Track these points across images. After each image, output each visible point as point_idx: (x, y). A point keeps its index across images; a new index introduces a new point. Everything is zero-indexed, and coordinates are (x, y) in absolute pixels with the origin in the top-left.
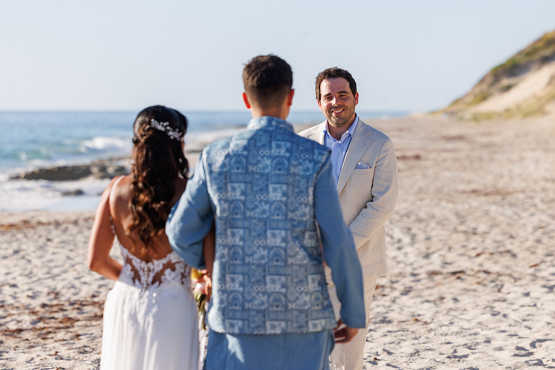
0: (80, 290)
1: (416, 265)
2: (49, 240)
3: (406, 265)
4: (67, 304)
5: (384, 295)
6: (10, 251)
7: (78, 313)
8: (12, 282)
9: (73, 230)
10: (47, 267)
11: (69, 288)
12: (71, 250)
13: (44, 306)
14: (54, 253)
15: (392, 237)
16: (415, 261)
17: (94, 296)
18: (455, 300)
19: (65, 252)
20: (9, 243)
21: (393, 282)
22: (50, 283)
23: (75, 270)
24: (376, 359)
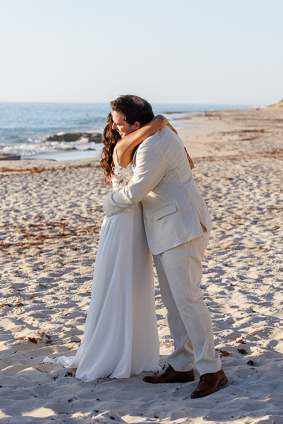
0: (56, 215)
1: (261, 201)
2: (45, 180)
3: (255, 201)
4: (45, 224)
5: (240, 224)
6: (21, 188)
7: (50, 232)
8: (17, 208)
9: (61, 174)
10: (40, 198)
11: (49, 214)
12: (56, 188)
13: (31, 226)
14: (46, 189)
15: (246, 182)
16: (260, 199)
17: (62, 220)
19: (53, 188)
20: (22, 182)
21: (247, 214)
22: (39, 209)
23: (56, 201)
24: (231, 285)
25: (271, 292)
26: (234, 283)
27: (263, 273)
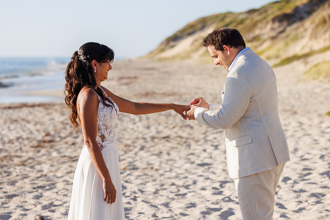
3: (139, 132)
5: (130, 151)
16: (143, 131)
18: (169, 154)
21: (134, 143)
24: (135, 197)
25: (168, 201)
26: (137, 195)
27: (158, 187)
